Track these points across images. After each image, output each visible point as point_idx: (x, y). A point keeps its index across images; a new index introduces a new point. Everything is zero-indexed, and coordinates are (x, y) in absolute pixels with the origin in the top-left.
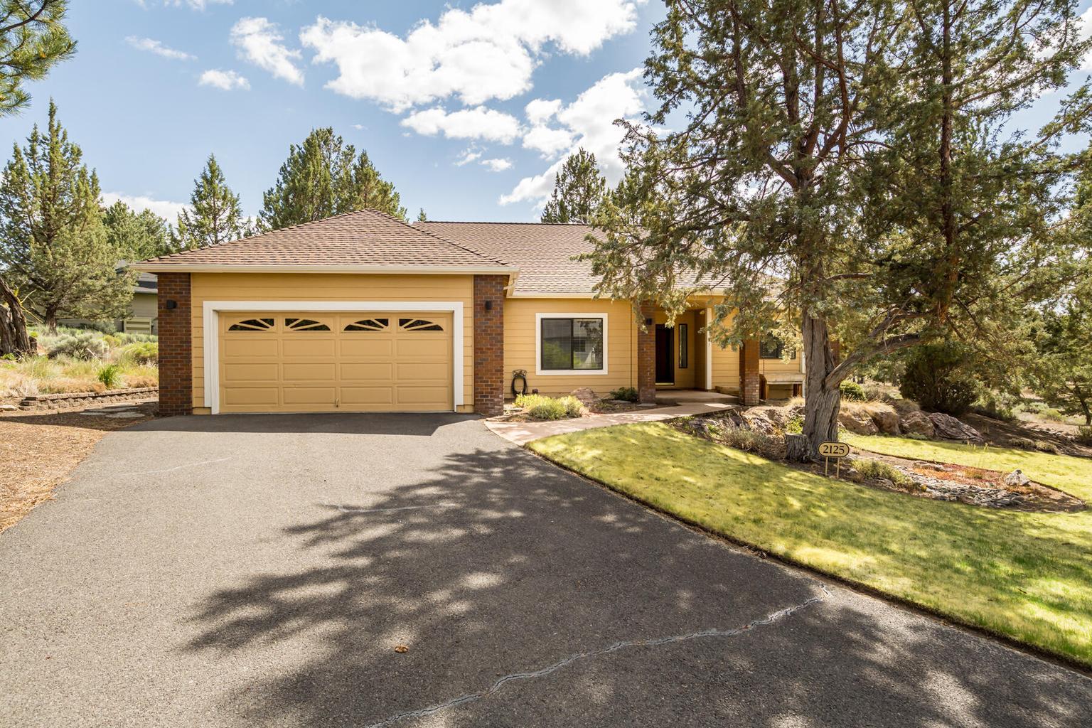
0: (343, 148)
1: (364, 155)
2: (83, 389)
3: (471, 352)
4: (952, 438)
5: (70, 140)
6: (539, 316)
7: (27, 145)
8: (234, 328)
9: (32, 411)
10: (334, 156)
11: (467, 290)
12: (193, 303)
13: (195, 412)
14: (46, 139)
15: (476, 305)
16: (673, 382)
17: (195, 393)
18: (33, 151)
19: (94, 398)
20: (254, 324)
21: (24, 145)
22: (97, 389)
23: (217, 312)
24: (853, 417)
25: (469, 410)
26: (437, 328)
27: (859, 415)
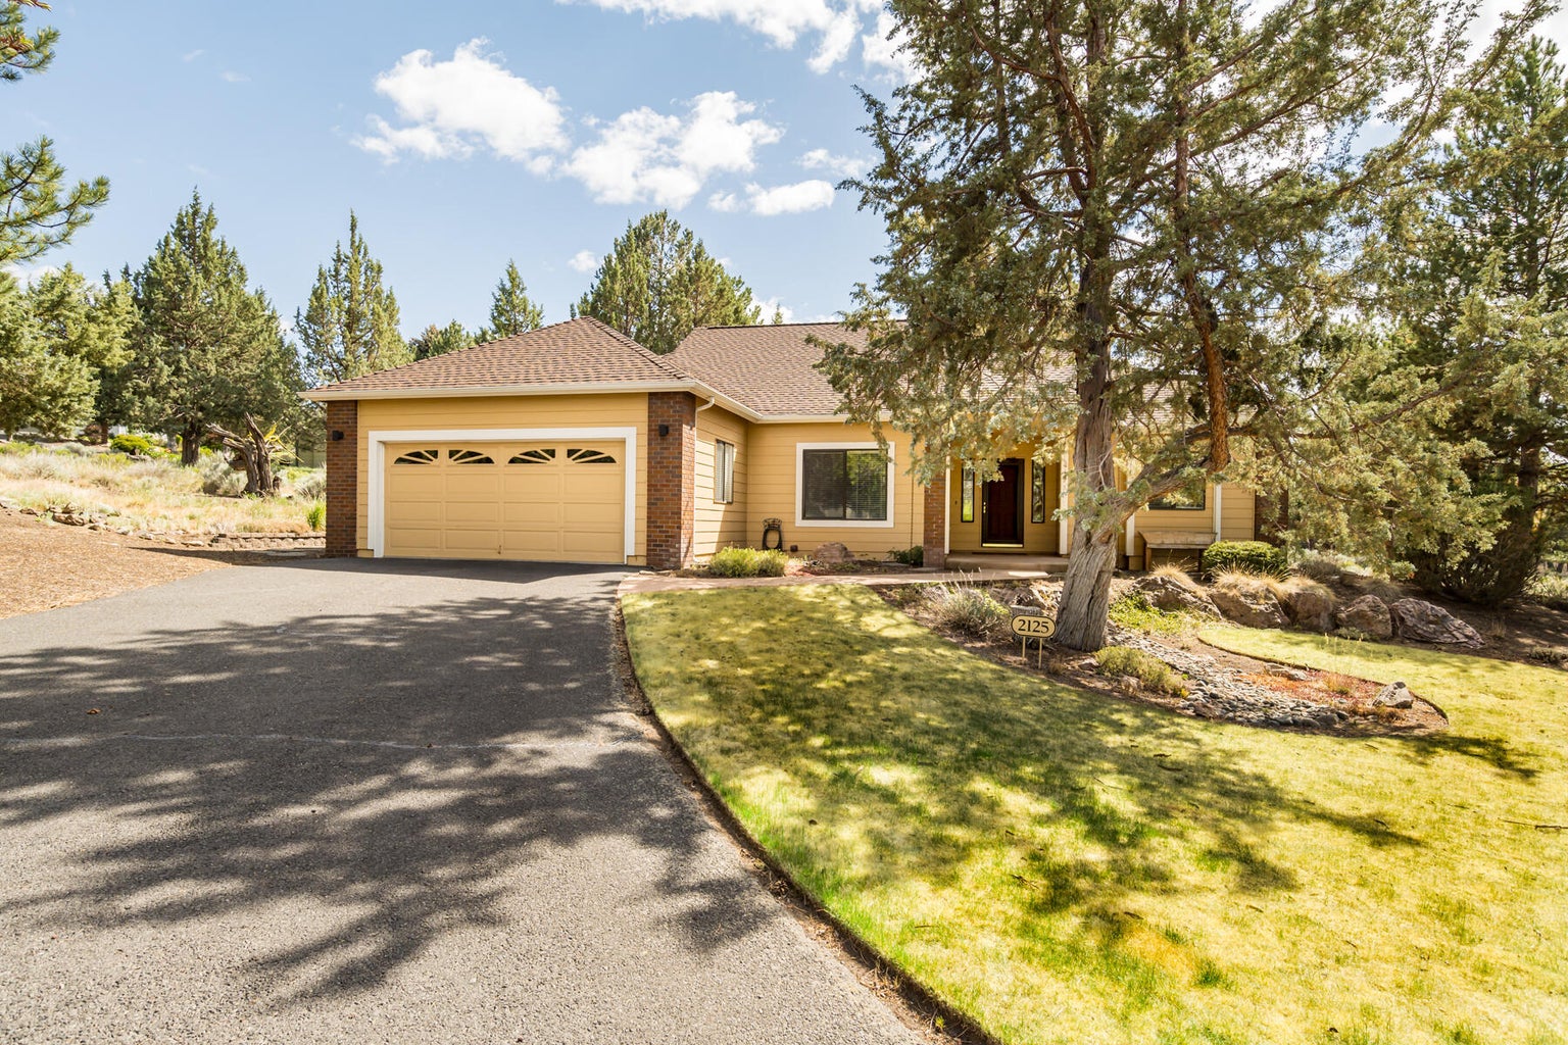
0: (680, 236)
1: (700, 245)
2: (284, 529)
3: (644, 488)
4: (1425, 641)
5: (370, 255)
6: (801, 447)
7: (331, 265)
8: (400, 460)
9: (221, 547)
10: (667, 247)
11: (641, 411)
12: (360, 434)
13: (360, 554)
14: (347, 258)
15: (650, 430)
16: (1022, 543)
17: (359, 534)
18: (337, 271)
19: (294, 539)
20: (417, 456)
21: (329, 265)
22: (298, 530)
23: (384, 443)
24: (1242, 599)
25: (642, 562)
26: (610, 460)
27: (1254, 596)
